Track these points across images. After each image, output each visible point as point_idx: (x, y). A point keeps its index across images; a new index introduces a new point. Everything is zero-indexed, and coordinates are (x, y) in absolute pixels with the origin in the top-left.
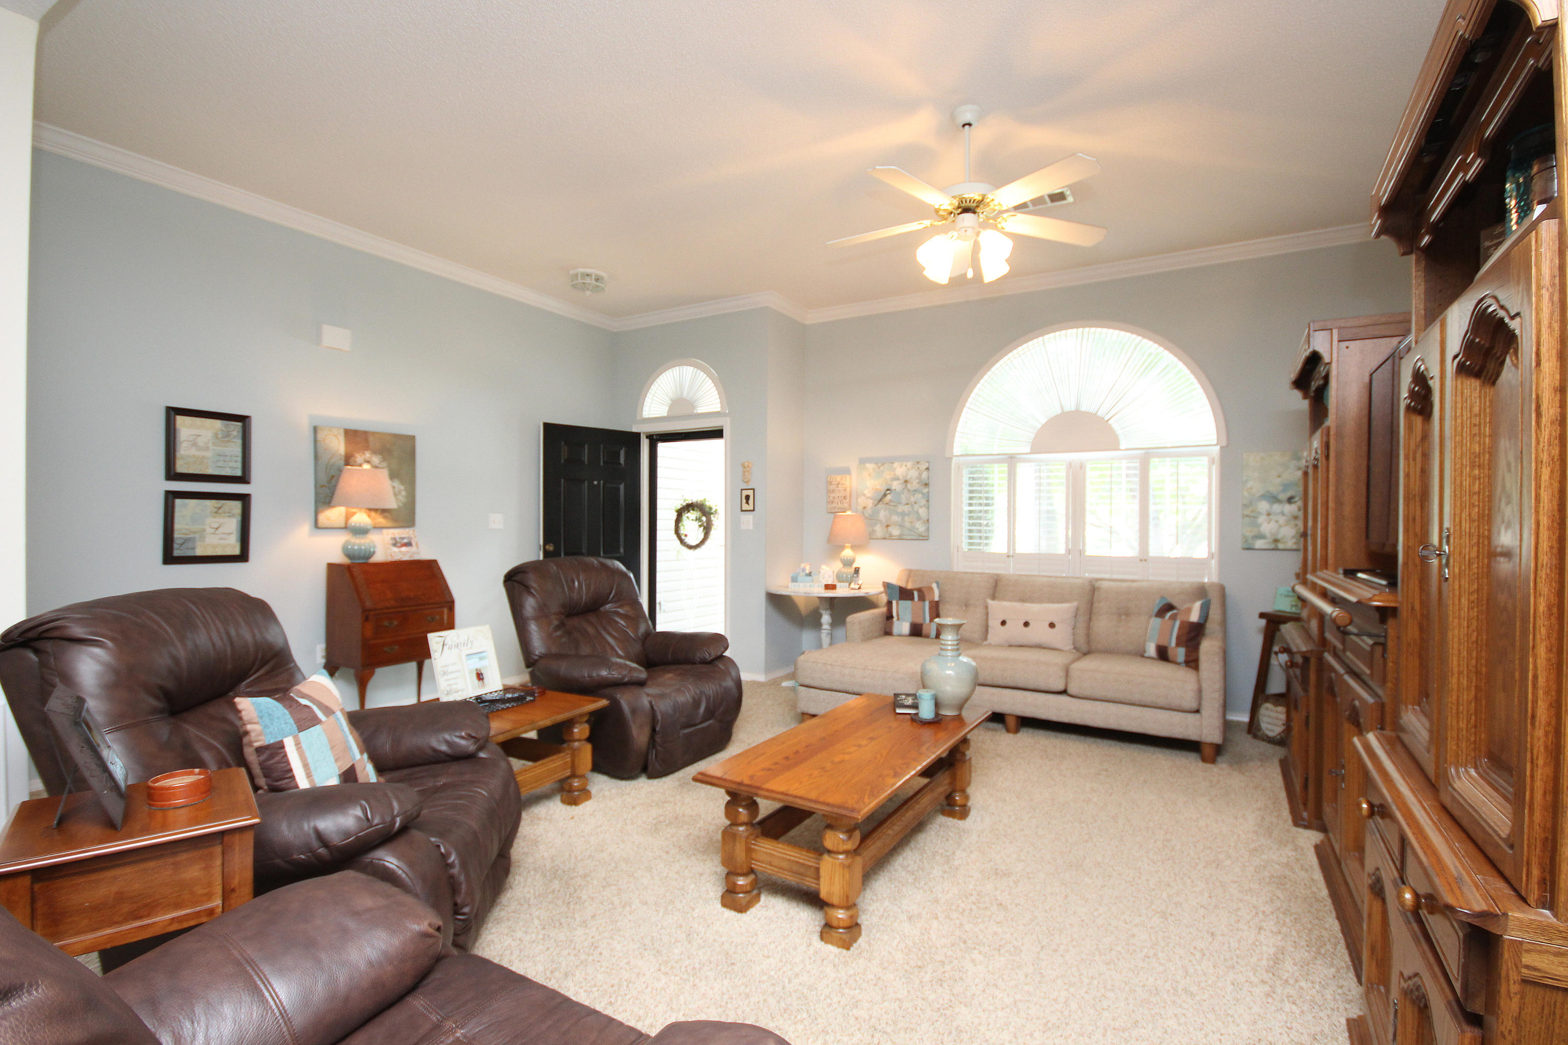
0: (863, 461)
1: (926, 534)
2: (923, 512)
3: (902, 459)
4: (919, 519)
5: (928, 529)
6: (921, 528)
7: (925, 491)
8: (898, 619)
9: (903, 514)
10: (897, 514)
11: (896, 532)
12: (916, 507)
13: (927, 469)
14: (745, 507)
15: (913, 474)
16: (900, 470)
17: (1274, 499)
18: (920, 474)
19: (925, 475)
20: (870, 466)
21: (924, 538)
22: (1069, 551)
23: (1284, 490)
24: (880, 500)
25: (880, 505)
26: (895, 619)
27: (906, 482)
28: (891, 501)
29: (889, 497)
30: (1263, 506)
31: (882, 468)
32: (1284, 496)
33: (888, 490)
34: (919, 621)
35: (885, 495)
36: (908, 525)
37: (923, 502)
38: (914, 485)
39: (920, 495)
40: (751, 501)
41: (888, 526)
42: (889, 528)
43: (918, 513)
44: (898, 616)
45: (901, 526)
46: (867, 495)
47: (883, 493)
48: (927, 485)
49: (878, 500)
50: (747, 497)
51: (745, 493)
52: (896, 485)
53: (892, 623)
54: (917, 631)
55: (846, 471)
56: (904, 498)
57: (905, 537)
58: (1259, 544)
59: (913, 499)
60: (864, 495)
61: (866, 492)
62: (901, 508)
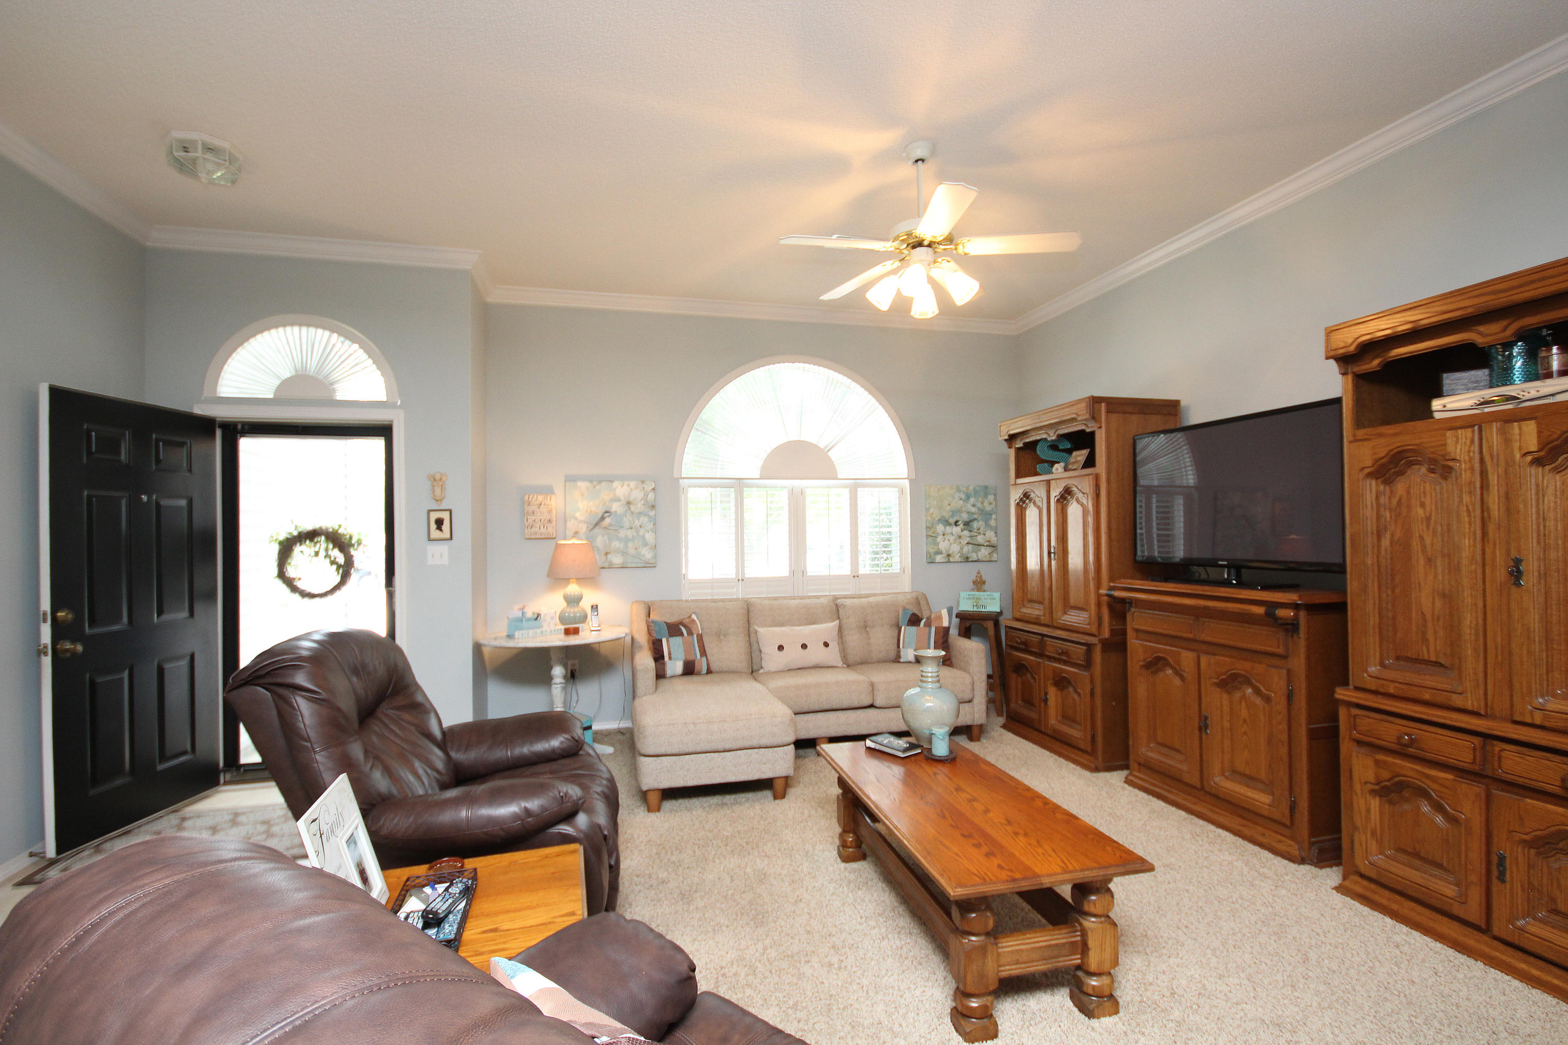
0: (571, 479)
1: (654, 561)
2: (649, 537)
3: (623, 478)
4: (646, 544)
5: (655, 557)
6: (647, 554)
7: (652, 513)
8: (670, 658)
9: (626, 540)
10: (619, 539)
11: (617, 560)
12: (642, 531)
13: (654, 489)
14: (435, 534)
15: (637, 495)
16: (621, 490)
17: (946, 523)
18: (646, 495)
19: (651, 496)
20: (582, 485)
21: (650, 566)
22: (793, 573)
23: (952, 516)
24: (597, 524)
25: (597, 530)
26: (666, 658)
27: (629, 503)
28: (610, 525)
29: (607, 521)
30: (940, 528)
31: (598, 487)
32: (952, 521)
33: (606, 512)
34: (691, 658)
35: (603, 518)
36: (632, 551)
37: (650, 526)
38: (639, 507)
39: (646, 519)
40: (446, 526)
41: (607, 554)
42: (609, 556)
43: (643, 537)
44: (670, 654)
45: (624, 553)
46: (580, 518)
47: (600, 516)
48: (653, 507)
49: (595, 523)
50: (439, 523)
51: (434, 516)
52: (616, 507)
53: (664, 664)
54: (689, 670)
55: (548, 491)
56: (626, 521)
57: (629, 566)
58: (939, 558)
59: (637, 523)
60: (576, 518)
61: (578, 515)
62: (622, 533)
